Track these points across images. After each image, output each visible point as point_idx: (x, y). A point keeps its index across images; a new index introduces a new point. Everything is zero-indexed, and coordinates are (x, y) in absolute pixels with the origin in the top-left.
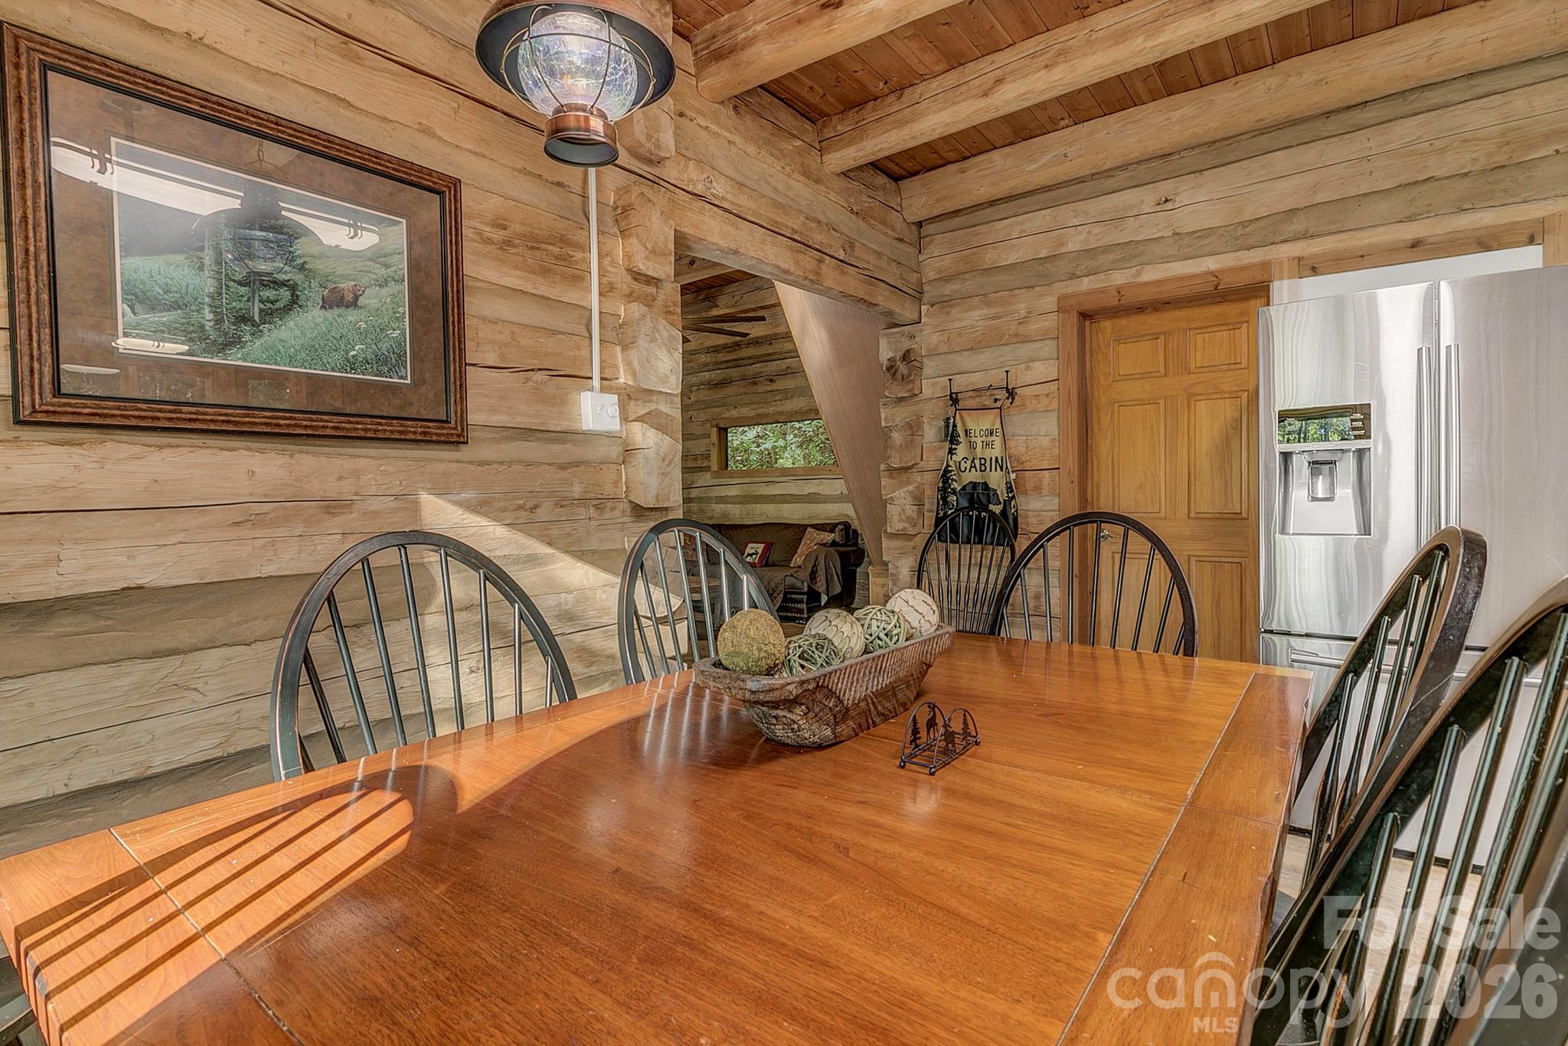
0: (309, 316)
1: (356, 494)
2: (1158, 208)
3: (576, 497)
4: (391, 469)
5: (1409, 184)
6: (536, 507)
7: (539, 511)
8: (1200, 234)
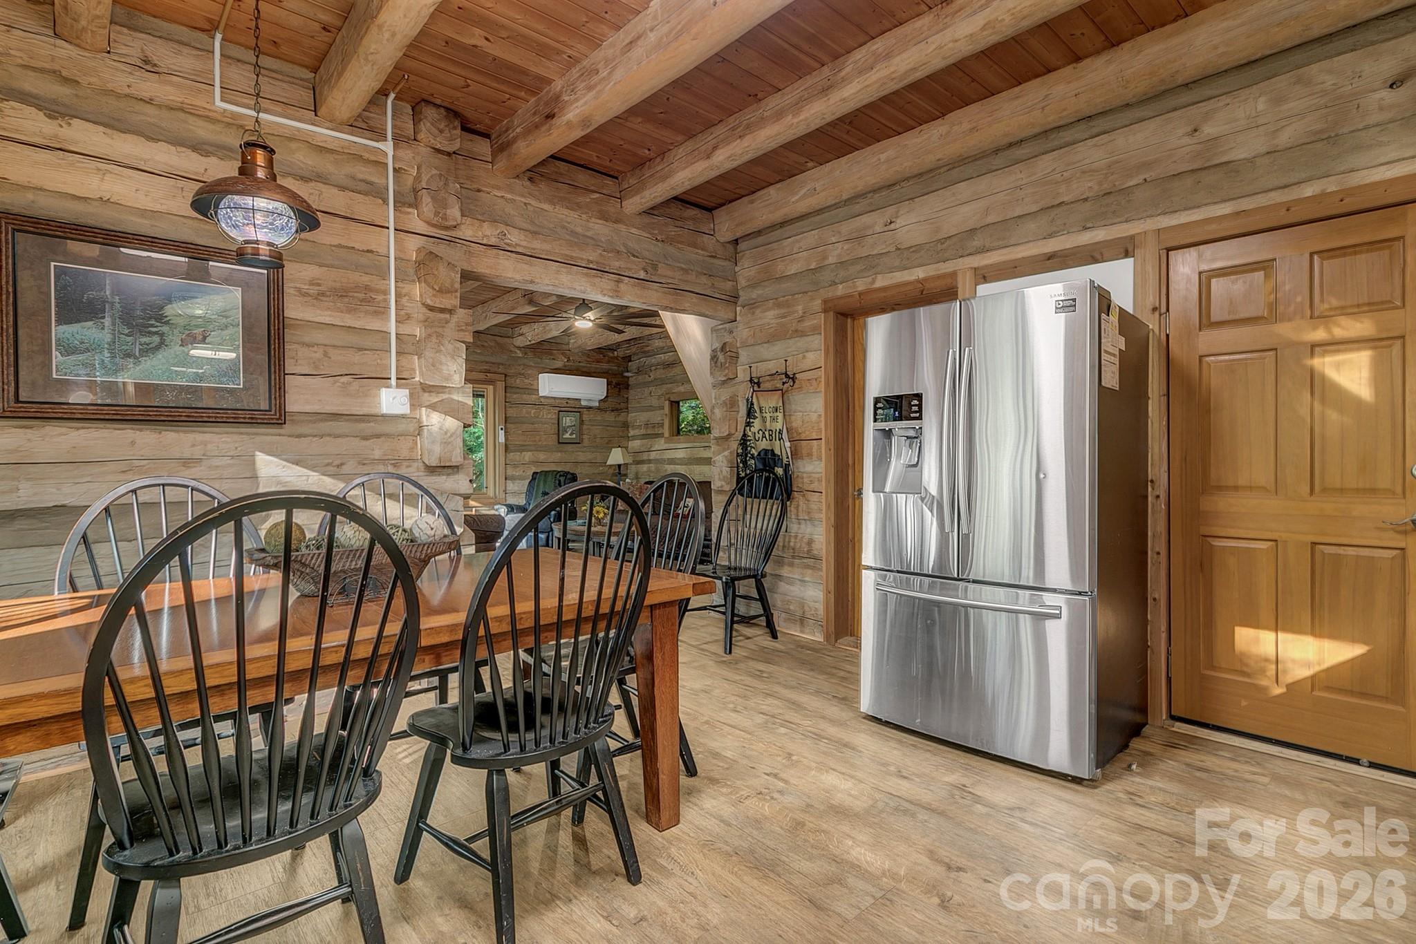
0: (172, 351)
1: (204, 455)
2: (886, 229)
3: (377, 457)
4: (229, 440)
5: (1048, 208)
6: (342, 464)
7: (344, 467)
8: (914, 249)
